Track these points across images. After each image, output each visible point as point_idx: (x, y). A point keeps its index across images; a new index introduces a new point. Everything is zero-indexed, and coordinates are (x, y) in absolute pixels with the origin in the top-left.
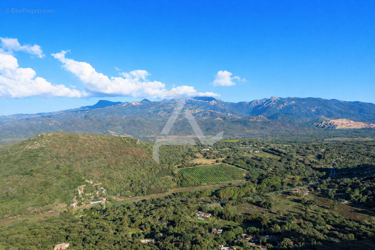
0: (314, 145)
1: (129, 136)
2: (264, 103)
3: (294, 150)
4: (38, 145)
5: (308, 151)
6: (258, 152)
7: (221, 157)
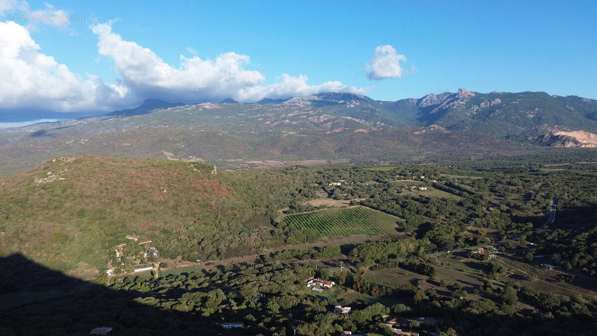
0: (523, 177)
1: (199, 160)
2: (444, 101)
3: (487, 186)
4: (54, 177)
5: (511, 187)
6: (426, 189)
7: (360, 197)
